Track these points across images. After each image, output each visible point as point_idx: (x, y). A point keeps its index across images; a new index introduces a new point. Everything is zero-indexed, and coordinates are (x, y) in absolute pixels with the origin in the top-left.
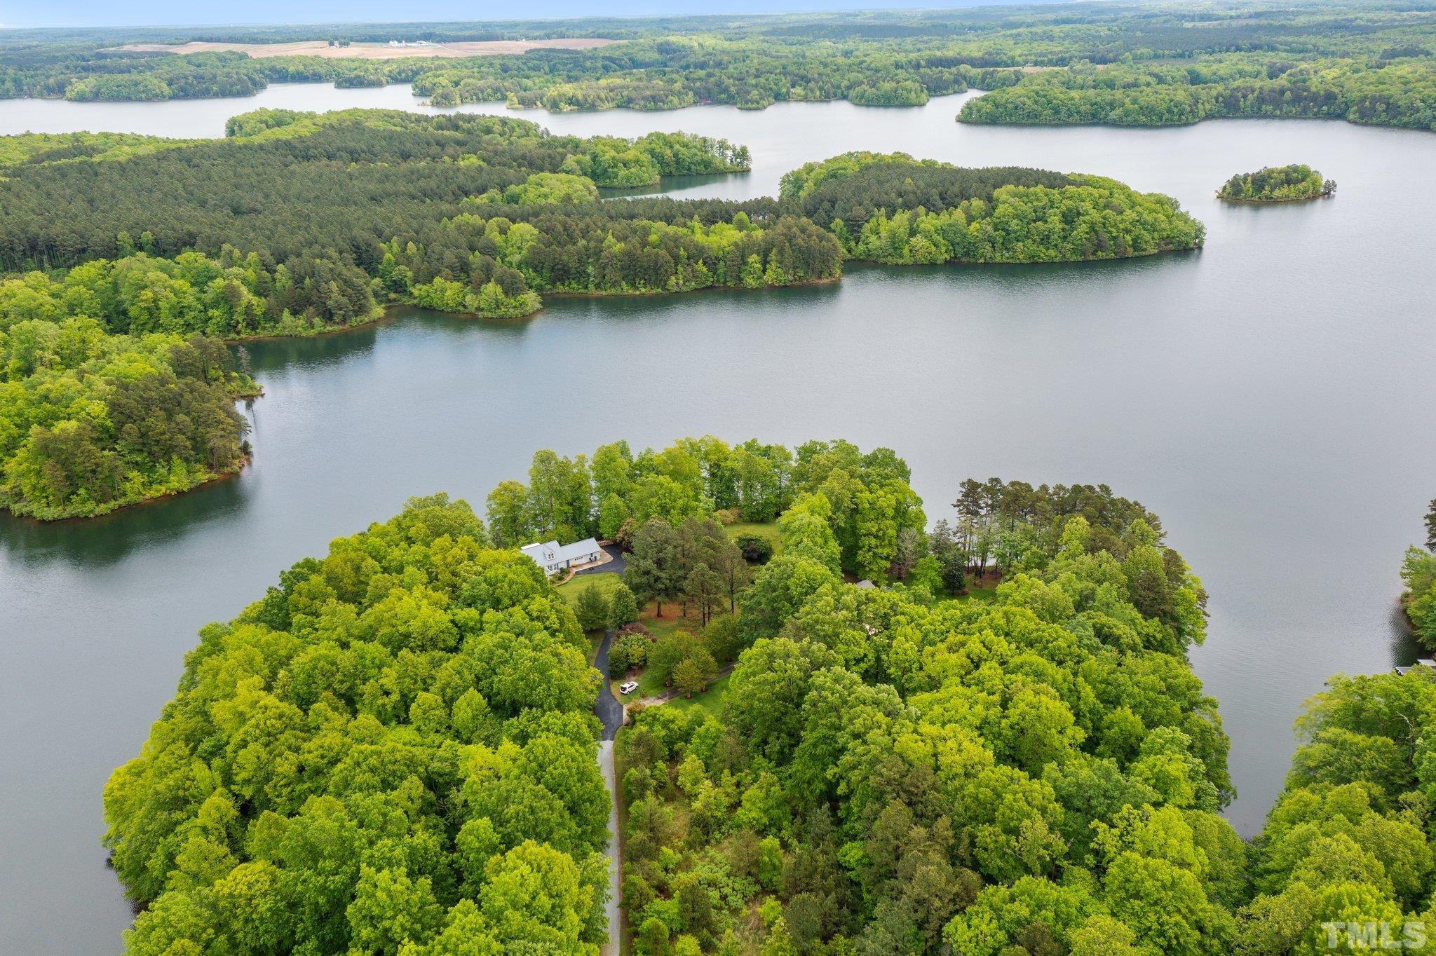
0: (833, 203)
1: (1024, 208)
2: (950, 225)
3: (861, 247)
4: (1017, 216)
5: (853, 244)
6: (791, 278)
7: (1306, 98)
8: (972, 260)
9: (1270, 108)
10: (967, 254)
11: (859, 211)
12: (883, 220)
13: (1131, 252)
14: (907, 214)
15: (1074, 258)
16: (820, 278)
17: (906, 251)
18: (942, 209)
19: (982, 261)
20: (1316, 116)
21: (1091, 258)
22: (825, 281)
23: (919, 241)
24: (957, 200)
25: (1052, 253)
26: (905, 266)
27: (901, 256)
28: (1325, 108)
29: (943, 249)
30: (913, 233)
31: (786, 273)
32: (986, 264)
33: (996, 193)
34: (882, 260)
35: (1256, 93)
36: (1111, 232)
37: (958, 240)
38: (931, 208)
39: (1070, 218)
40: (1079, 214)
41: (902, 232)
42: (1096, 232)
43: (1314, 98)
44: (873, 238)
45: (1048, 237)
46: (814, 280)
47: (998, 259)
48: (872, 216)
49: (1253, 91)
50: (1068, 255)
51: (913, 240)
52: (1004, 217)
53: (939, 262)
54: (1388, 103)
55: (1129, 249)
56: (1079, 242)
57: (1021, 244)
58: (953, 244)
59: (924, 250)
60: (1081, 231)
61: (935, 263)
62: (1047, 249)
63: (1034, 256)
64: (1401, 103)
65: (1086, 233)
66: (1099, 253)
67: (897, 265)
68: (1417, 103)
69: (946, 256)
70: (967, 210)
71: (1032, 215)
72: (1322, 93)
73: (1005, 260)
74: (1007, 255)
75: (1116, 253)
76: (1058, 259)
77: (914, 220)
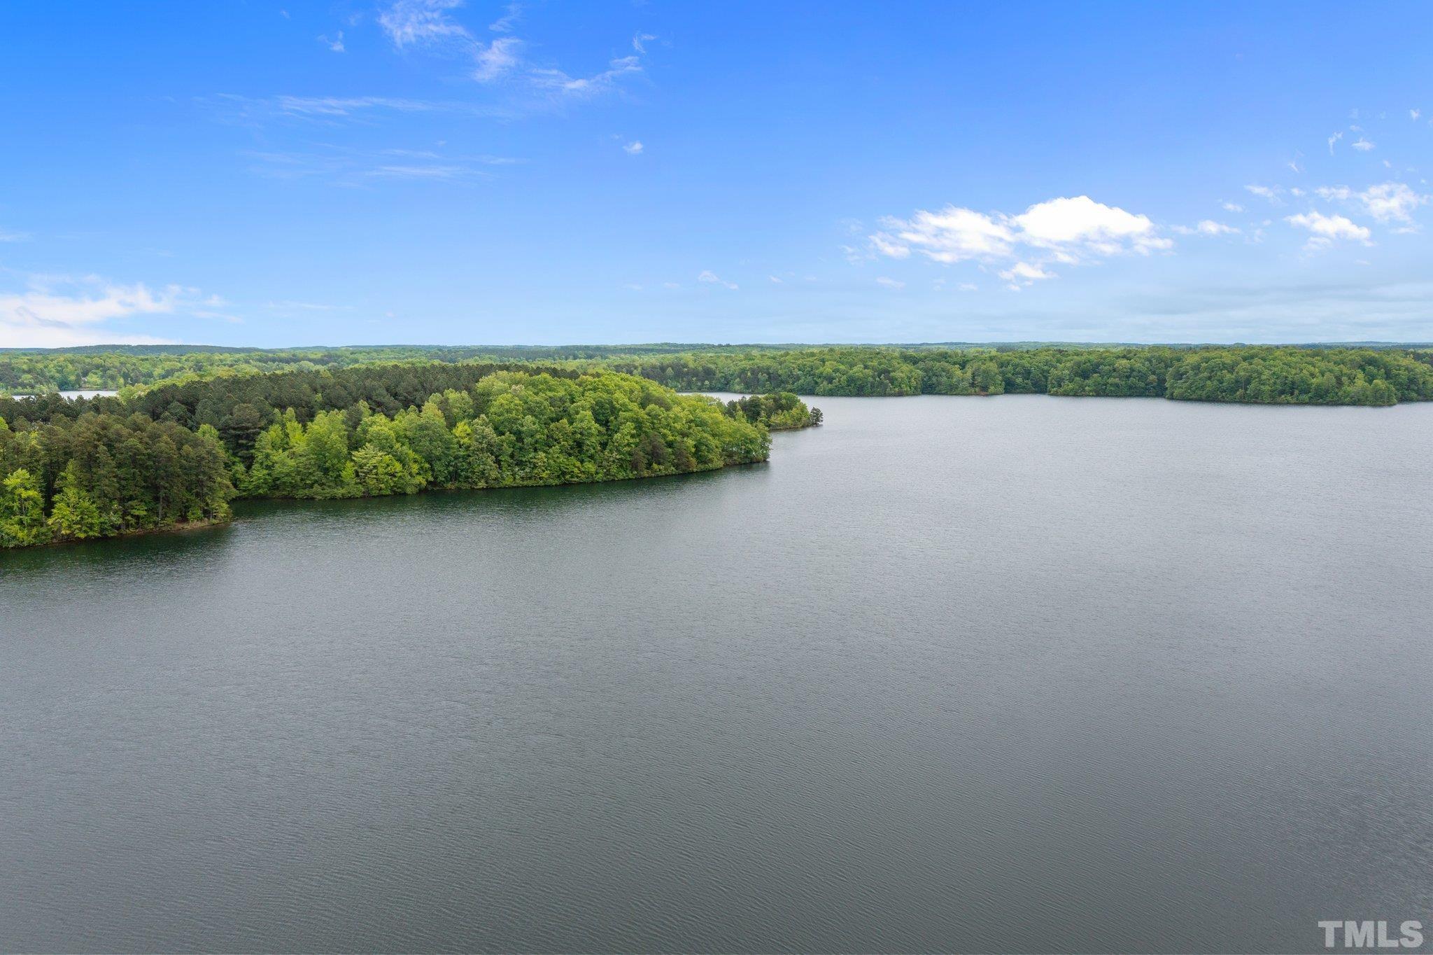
0: (191, 406)
1: (538, 399)
2: (422, 428)
3: (258, 473)
4: (530, 411)
5: (240, 468)
6: (116, 519)
7: (687, 373)
8: (465, 486)
10: (454, 476)
11: (245, 412)
12: (294, 426)
13: (694, 465)
14: (340, 415)
15: (622, 475)
16: (184, 519)
17: (348, 472)
18: (397, 410)
19: (482, 484)
21: (645, 473)
22: (195, 524)
23: (369, 455)
24: (418, 395)
25: (590, 467)
26: (349, 500)
27: (339, 481)
28: (707, 382)
29: (415, 468)
30: (355, 445)
31: (103, 509)
32: (489, 490)
33: (483, 383)
34: (301, 493)
35: (640, 369)
36: (664, 436)
37: (438, 452)
38: (377, 406)
40: (614, 410)
41: (337, 440)
42: (646, 433)
43: (695, 373)
44: (278, 456)
45: (579, 444)
46: (170, 523)
47: (508, 481)
48: (271, 422)
49: (636, 368)
50: (614, 469)
51: (358, 455)
52: (508, 411)
53: (409, 490)
54: (769, 374)
55: (693, 460)
56: (627, 449)
57: (542, 455)
58: (430, 459)
59: (381, 470)
60: (624, 434)
61: (405, 494)
62: (582, 462)
63: (564, 474)
64: (780, 372)
65: (633, 436)
66: (655, 466)
67: (333, 499)
68: (796, 372)
69: (420, 480)
70: (444, 406)
71: (551, 411)
72: (700, 369)
73: (519, 482)
74: (522, 473)
75: (677, 466)
76: (600, 477)
77: (354, 422)
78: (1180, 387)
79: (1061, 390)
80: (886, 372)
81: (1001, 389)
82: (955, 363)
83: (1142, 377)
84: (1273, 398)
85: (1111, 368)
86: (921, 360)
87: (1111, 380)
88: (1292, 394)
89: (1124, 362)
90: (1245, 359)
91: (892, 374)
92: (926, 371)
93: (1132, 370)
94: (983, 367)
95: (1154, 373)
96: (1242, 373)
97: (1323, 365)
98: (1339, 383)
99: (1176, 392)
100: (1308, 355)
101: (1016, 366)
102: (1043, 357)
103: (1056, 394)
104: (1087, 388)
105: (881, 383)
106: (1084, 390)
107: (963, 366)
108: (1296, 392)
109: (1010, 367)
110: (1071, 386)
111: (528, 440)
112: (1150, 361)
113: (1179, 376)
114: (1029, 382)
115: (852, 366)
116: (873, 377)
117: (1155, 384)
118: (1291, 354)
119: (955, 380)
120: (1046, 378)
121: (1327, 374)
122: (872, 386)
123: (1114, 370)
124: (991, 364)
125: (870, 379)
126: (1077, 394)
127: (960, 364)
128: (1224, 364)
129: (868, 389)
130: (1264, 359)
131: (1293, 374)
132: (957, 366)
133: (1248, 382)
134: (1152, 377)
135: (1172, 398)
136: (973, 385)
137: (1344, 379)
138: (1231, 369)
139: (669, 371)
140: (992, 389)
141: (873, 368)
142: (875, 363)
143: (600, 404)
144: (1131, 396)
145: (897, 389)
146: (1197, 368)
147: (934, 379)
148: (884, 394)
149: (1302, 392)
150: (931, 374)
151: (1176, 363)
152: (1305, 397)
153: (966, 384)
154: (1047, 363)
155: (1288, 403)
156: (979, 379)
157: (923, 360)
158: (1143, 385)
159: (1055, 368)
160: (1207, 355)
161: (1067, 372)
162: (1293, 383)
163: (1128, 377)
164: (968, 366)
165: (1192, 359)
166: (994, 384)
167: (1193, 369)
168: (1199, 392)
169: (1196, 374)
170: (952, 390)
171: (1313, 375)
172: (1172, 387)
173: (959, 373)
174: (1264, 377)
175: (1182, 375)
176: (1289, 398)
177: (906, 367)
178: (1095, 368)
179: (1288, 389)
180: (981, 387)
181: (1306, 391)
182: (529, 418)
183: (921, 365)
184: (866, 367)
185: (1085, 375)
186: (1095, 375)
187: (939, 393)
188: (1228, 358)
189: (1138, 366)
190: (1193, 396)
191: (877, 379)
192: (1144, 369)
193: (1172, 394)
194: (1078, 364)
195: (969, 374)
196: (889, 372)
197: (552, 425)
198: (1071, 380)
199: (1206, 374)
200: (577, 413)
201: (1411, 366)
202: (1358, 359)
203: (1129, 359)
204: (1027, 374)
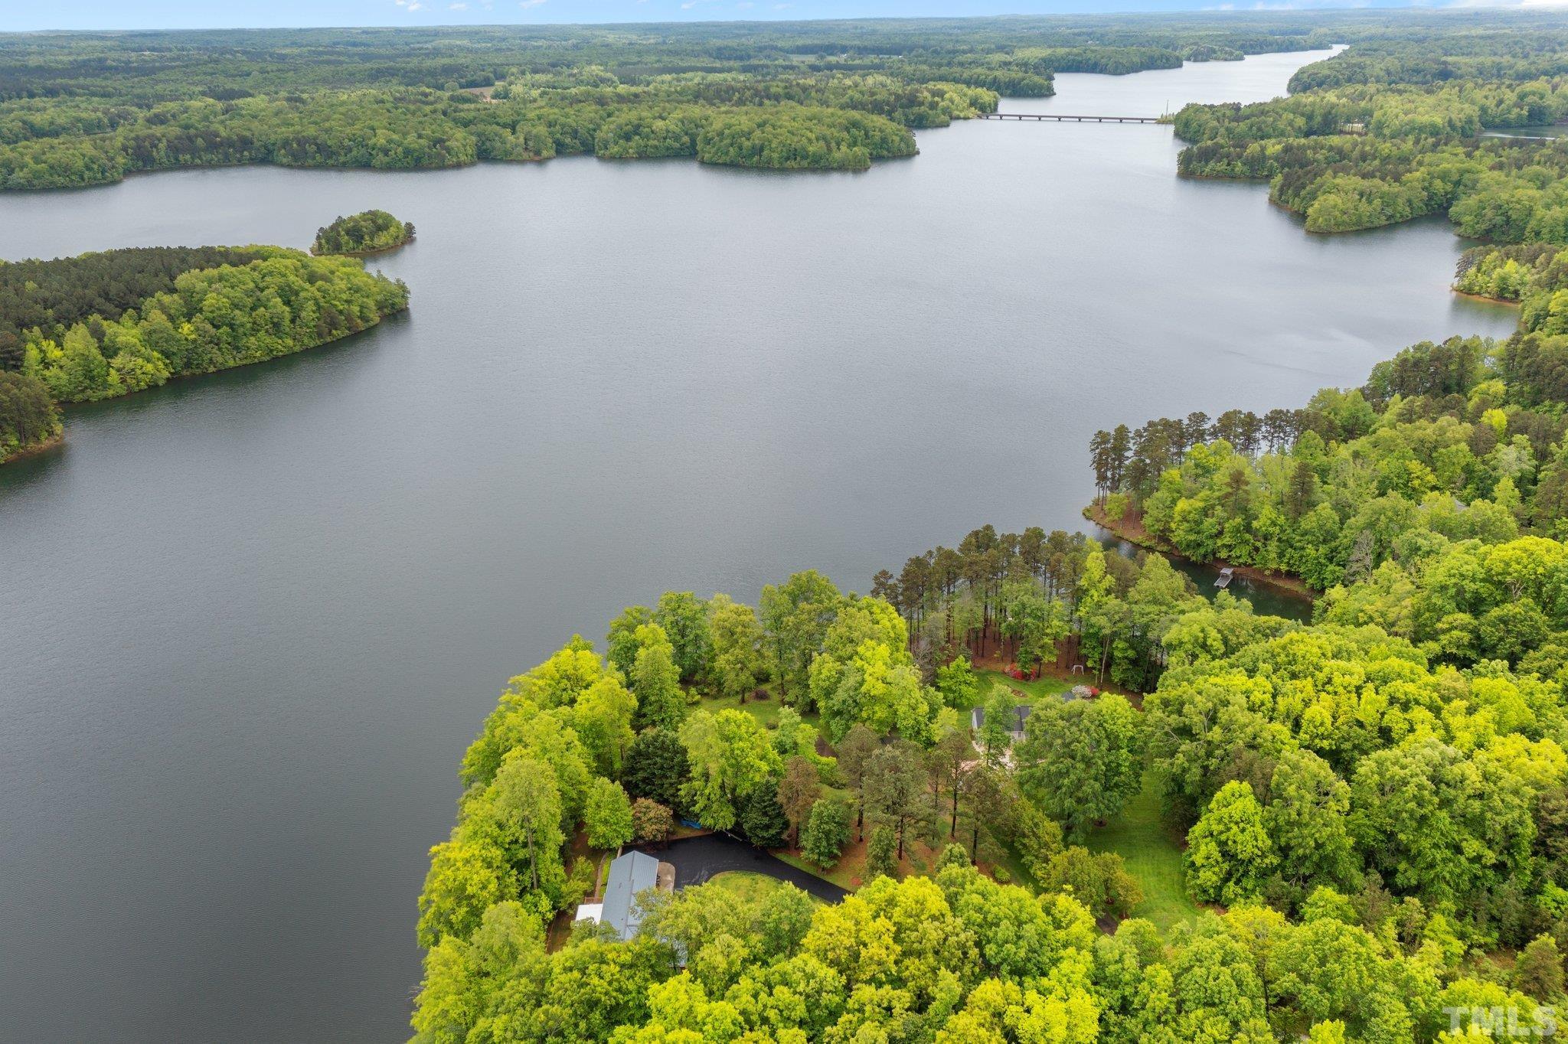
1: (233, 293)
4: (235, 306)
7: (221, 144)
8: (198, 371)
9: (188, 157)
10: (188, 365)
12: (48, 343)
13: (362, 326)
14: (82, 329)
15: (313, 343)
16: (39, 441)
17: (114, 377)
19: (212, 369)
20: (241, 163)
21: (328, 339)
22: (48, 443)
23: (124, 361)
25: (289, 342)
26: (118, 398)
27: (106, 385)
28: (246, 153)
29: (160, 365)
30: (109, 352)
32: (217, 372)
33: (182, 280)
34: (81, 398)
36: (335, 306)
37: (173, 349)
38: (106, 315)
39: (288, 295)
40: (294, 291)
41: (93, 353)
42: (322, 307)
43: (229, 143)
45: (277, 326)
46: (33, 446)
47: (231, 363)
48: (26, 342)
50: (306, 341)
51: (117, 362)
52: (219, 309)
53: (161, 383)
54: (316, 144)
55: (359, 321)
56: (313, 323)
57: (253, 339)
58: (167, 354)
59: (139, 372)
60: (308, 313)
61: (157, 386)
62: (281, 338)
63: (271, 351)
64: (329, 143)
65: (314, 312)
66: (334, 332)
67: (106, 399)
68: (346, 142)
69: (166, 374)
70: (163, 309)
71: (249, 301)
72: (235, 138)
73: (240, 363)
74: (240, 355)
75: (349, 329)
76: (297, 349)
77: (98, 334)
80: (441, 141)
81: (553, 152)
82: (505, 126)
83: (677, 138)
85: (650, 130)
86: (472, 123)
87: (651, 142)
88: (795, 160)
89: (661, 123)
90: (759, 125)
91: (448, 143)
92: (479, 135)
93: (668, 131)
94: (534, 129)
95: (686, 134)
96: (757, 142)
97: (819, 128)
98: (829, 149)
99: (707, 156)
100: (808, 118)
101: (563, 126)
102: (588, 118)
103: (603, 159)
104: (630, 151)
105: (438, 155)
106: (628, 156)
107: (514, 128)
108: (798, 158)
109: (558, 127)
110: (616, 151)
111: (241, 330)
112: (683, 123)
113: (708, 141)
114: (577, 141)
115: (405, 134)
116: (429, 147)
117: (688, 147)
118: (794, 119)
119: (508, 146)
120: (593, 140)
121: (820, 142)
122: (430, 159)
123: (652, 132)
124: (540, 125)
125: (427, 150)
126: (621, 159)
127: (510, 127)
128: (742, 131)
129: (425, 161)
130: (774, 126)
131: (794, 142)
132: (508, 129)
133: (762, 149)
134: (686, 138)
136: (526, 152)
137: (833, 143)
138: (748, 135)
139: (200, 141)
140: (545, 153)
141: (428, 138)
142: (429, 132)
143: (281, 288)
144: (669, 157)
145: (455, 161)
146: (721, 134)
147: (488, 144)
148: (442, 167)
149: (803, 158)
150: (484, 139)
151: (704, 124)
152: (805, 163)
153: (520, 151)
154: (591, 122)
155: (793, 168)
156: (531, 143)
157: (475, 124)
158: (678, 148)
159: (601, 128)
160: (728, 120)
161: (610, 134)
162: (796, 150)
163: (665, 138)
164: (519, 128)
165: (717, 123)
166: (546, 149)
167: (718, 135)
169: (721, 141)
170: (507, 158)
171: (810, 140)
172: (702, 153)
173: (511, 138)
174: (773, 146)
175: (710, 139)
176: (793, 163)
177: (459, 134)
178: (636, 129)
179: (791, 157)
180: (534, 152)
181: (806, 160)
182: (237, 312)
183: (472, 128)
184: (420, 136)
185: (628, 138)
186: (637, 137)
187: (495, 162)
189: (672, 127)
190: (720, 161)
191: (433, 149)
192: (678, 130)
193: (703, 160)
194: (621, 127)
195: (521, 138)
196: (444, 141)
197: (254, 314)
198: (616, 143)
199: (728, 141)
200: (268, 300)
201: (884, 127)
202: (845, 122)
203: (664, 119)
204: (575, 134)
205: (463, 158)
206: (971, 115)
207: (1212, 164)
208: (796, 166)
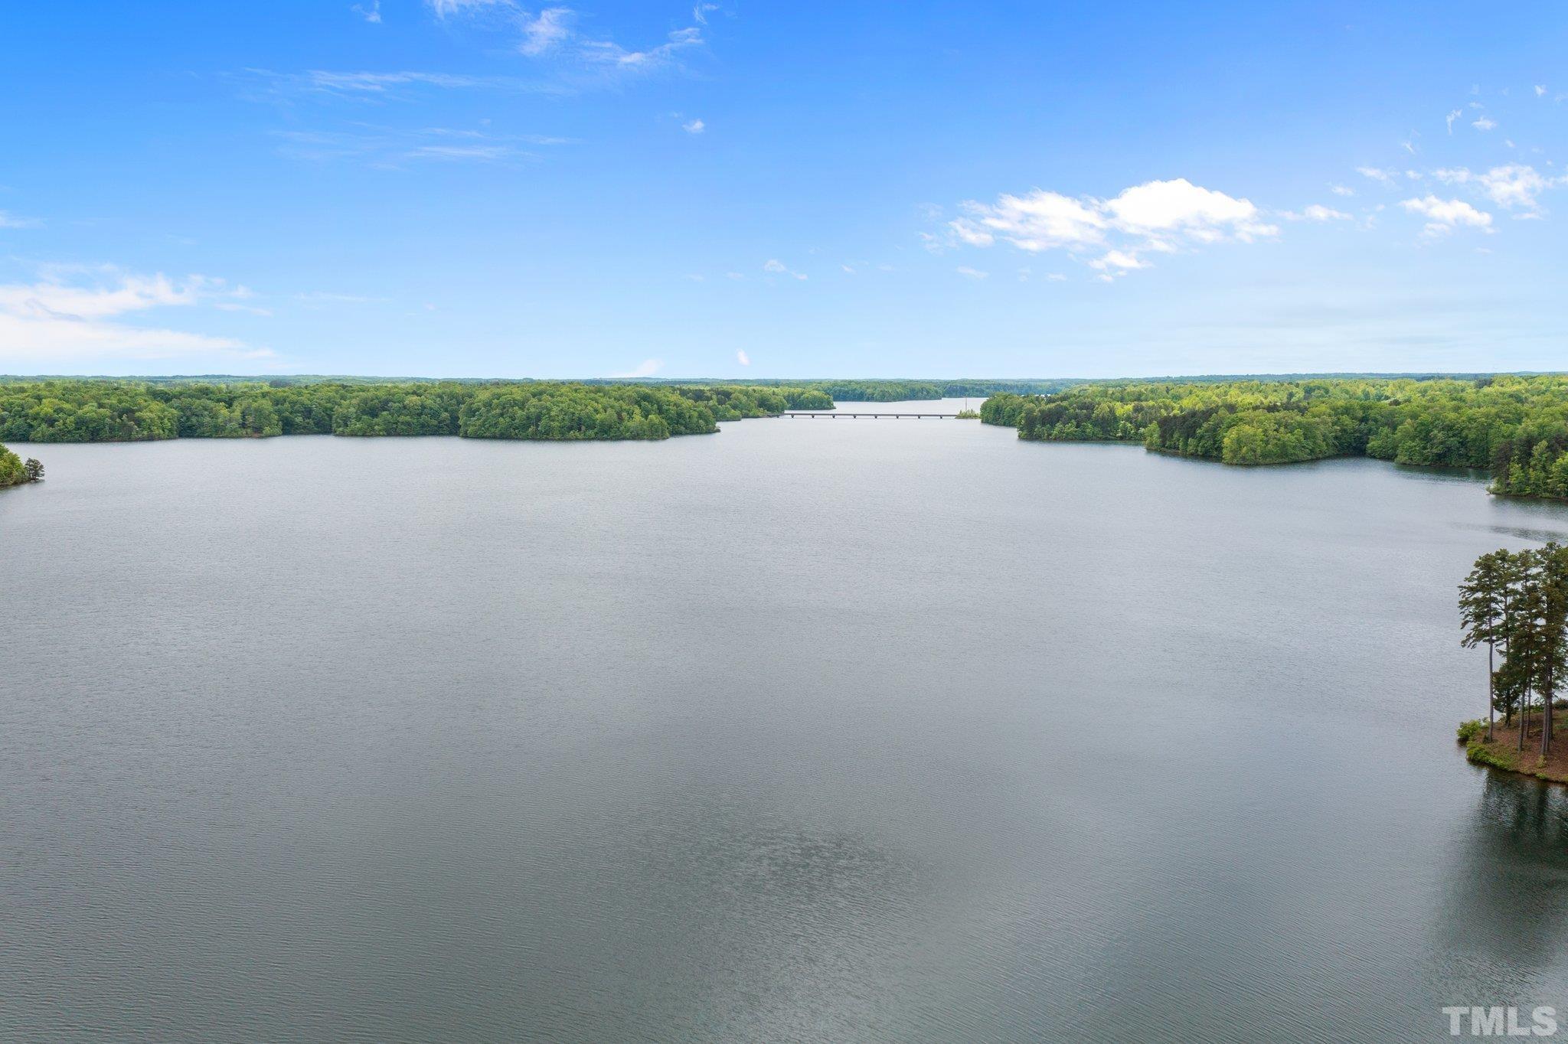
78: (473, 426)
79: (348, 430)
80: (130, 412)
81: (278, 430)
82: (219, 401)
83: (435, 414)
84: (563, 434)
85: (401, 405)
86: (175, 396)
87: (402, 418)
88: (580, 430)
89: (415, 398)
90: (534, 395)
91: (138, 414)
92: (182, 409)
93: (423, 407)
94: (255, 405)
95: (446, 410)
96: (532, 410)
97: (604, 400)
98: (620, 418)
99: (470, 430)
100: (591, 391)
101: (293, 403)
102: (325, 393)
103: (342, 435)
104: (376, 427)
105: (123, 425)
106: (374, 430)
107: (229, 403)
108: (583, 428)
109: (287, 405)
110: (358, 425)
112: (441, 397)
113: (472, 412)
114: (311, 421)
115: (81, 404)
116: (112, 418)
117: (448, 422)
118: (576, 390)
119: (220, 420)
120: (330, 417)
121: (609, 410)
122: (112, 429)
123: (405, 407)
124: (264, 401)
125: (108, 420)
126: (366, 433)
127: (225, 402)
128: (514, 400)
129: (105, 434)
130: (552, 396)
131: (579, 410)
132: (222, 404)
133: (539, 418)
134: (445, 415)
135: (466, 436)
136: (243, 426)
137: (624, 414)
138: (522, 405)
140: (267, 430)
141: (111, 407)
142: (114, 401)
144: (424, 435)
145: (145, 433)
146: (488, 405)
147: (194, 420)
148: (128, 438)
149: (589, 427)
150: (188, 413)
151: (468, 399)
152: (591, 433)
153: (234, 425)
154: (329, 400)
155: (577, 439)
156: (250, 419)
157: (180, 395)
158: (434, 422)
159: (340, 405)
160: (497, 391)
161: (352, 410)
162: (580, 419)
163: (419, 415)
164: (235, 403)
165: (483, 396)
166: (270, 425)
167: (485, 406)
168: (493, 430)
169: (488, 411)
170: (218, 432)
171: (596, 411)
172: (466, 425)
173: (224, 412)
174: (553, 414)
175: (475, 412)
176: (577, 434)
177: (156, 406)
178: (384, 405)
179: (575, 425)
180: (253, 427)
181: (591, 427)
183: (175, 402)
184: (101, 406)
185: (373, 412)
186: (385, 413)
187: (201, 436)
188: (518, 395)
189: (429, 402)
190: (487, 434)
191: (118, 420)
192: (436, 407)
193: (466, 432)
194: (365, 401)
195: (237, 414)
196: (133, 412)
198: (359, 419)
199: (498, 411)
201: (679, 402)
202: (635, 395)
203: (419, 395)
204: (308, 412)
205: (157, 431)
206: (759, 414)
207: (1059, 425)
208: (580, 437)
